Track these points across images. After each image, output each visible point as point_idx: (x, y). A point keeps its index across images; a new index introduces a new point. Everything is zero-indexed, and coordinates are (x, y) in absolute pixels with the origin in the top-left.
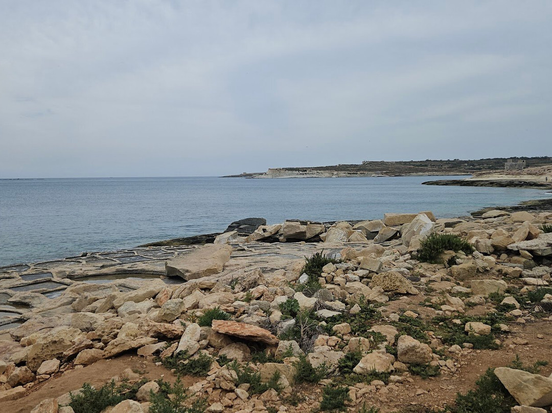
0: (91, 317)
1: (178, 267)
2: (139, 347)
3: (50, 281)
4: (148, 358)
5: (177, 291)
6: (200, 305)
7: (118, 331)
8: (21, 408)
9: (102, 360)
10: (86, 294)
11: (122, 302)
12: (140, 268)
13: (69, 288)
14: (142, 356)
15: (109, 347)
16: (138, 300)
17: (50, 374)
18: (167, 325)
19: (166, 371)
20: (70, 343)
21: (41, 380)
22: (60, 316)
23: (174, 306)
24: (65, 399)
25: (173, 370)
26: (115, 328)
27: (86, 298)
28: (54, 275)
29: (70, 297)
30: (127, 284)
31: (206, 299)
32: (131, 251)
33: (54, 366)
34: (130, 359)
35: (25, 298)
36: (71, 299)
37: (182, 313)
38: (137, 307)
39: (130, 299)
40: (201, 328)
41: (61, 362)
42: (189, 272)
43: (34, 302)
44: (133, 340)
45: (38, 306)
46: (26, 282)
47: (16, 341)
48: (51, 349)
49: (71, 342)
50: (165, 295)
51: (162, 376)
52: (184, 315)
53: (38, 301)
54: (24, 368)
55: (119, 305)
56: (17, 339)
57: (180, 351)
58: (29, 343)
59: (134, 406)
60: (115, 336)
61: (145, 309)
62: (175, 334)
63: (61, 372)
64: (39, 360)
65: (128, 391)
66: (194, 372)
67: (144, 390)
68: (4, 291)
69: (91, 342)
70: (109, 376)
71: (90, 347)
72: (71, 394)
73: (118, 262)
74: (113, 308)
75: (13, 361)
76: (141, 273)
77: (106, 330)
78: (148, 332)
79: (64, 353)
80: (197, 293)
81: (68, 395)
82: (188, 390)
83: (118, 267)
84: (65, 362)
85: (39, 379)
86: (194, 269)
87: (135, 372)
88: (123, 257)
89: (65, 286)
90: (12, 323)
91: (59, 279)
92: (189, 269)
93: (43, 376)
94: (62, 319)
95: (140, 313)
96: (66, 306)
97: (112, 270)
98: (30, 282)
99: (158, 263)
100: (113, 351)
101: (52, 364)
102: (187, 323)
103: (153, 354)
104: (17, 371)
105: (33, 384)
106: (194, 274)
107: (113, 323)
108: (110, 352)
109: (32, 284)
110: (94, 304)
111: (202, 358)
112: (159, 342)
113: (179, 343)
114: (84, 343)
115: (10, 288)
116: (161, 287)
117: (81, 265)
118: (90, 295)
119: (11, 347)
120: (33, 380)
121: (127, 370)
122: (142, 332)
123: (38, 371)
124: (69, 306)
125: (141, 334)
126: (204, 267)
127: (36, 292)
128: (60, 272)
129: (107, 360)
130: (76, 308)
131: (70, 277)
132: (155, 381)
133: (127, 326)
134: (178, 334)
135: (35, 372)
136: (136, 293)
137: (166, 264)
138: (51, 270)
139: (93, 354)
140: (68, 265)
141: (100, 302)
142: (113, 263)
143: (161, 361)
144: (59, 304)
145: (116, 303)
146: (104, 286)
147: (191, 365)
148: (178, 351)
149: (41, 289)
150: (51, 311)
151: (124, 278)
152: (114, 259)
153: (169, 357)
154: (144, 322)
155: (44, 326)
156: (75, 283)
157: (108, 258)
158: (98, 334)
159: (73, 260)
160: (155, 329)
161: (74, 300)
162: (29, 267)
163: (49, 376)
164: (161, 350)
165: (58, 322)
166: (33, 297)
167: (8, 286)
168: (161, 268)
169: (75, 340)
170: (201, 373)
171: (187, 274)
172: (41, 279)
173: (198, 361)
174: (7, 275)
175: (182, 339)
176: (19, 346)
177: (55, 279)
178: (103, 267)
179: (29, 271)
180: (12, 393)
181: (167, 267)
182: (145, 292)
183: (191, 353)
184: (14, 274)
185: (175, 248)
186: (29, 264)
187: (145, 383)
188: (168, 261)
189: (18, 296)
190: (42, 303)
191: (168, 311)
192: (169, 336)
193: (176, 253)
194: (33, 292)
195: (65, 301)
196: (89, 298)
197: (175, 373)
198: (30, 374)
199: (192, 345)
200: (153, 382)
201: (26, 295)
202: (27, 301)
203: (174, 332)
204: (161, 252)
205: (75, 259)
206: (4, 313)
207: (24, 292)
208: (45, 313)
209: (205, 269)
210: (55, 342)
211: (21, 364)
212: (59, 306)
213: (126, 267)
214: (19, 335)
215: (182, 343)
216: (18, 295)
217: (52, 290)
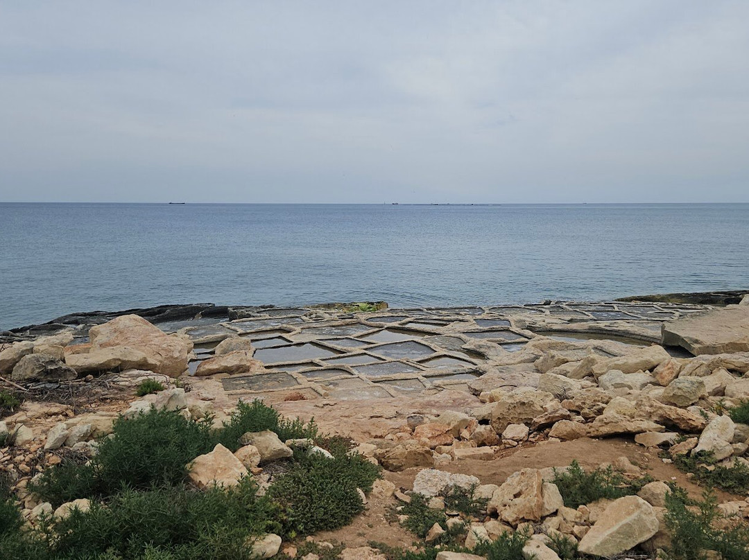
0: (565, 382)
1: (682, 334)
2: (639, 433)
3: (507, 330)
4: (651, 449)
5: (689, 366)
6: (728, 391)
7: (604, 405)
8: (494, 472)
9: (587, 439)
10: (553, 352)
11: (605, 369)
12: (622, 329)
13: (531, 342)
14: (641, 445)
15: (596, 423)
16: (628, 370)
17: (518, 441)
18: (680, 411)
19: (679, 473)
20: (540, 409)
21: (507, 446)
22: (524, 374)
23: (689, 386)
24: (547, 473)
25: (689, 475)
26: (599, 401)
27: (553, 357)
28: (512, 323)
29: (532, 353)
30: (606, 348)
31: (737, 385)
32: (609, 305)
33: (522, 432)
34: (625, 446)
35: (480, 347)
36: (533, 356)
37: (700, 398)
38: (626, 380)
39: (617, 367)
40: (735, 425)
41: (530, 430)
42: (699, 343)
43: (490, 353)
44: (629, 421)
45: (495, 358)
46: (482, 328)
47: (474, 394)
48: (519, 411)
49: (542, 407)
50: (669, 369)
51: (673, 478)
52: (703, 402)
53: (495, 353)
54: (489, 427)
55: (599, 372)
56: (476, 393)
57: (702, 451)
58: (492, 400)
59: (644, 507)
60: (600, 412)
61: (638, 385)
62: (691, 424)
63: (530, 441)
64: (504, 421)
65: (625, 485)
66: (724, 484)
67: (649, 490)
68: (458, 335)
69: (569, 413)
70: (596, 460)
71: (567, 418)
72: (555, 470)
73: (592, 317)
74: (591, 375)
75: (474, 416)
76: (623, 336)
77: (588, 402)
78: (650, 415)
79: (534, 419)
80: (723, 373)
81: (551, 471)
82: (717, 507)
83: (592, 324)
84: (535, 430)
85: (505, 443)
86: (708, 340)
87: (634, 463)
88: (598, 311)
89: (526, 340)
90: (467, 373)
91: (518, 329)
92: (700, 338)
93: (510, 441)
94: (526, 378)
95: (630, 388)
96: (528, 364)
97: (585, 325)
98: (486, 328)
99: (649, 325)
100: (601, 429)
101: (519, 430)
102: (710, 414)
103: (658, 445)
104: (481, 429)
105: (498, 447)
106: (708, 347)
107: (596, 395)
108: (597, 430)
109: (487, 331)
110: (563, 367)
111: (739, 469)
112: (666, 431)
113: (698, 438)
114: (560, 412)
115: (464, 333)
116: (661, 357)
117: (543, 315)
118: (559, 355)
119: (470, 400)
120: (499, 443)
121: (621, 458)
122: (641, 413)
123: (504, 434)
124: (531, 365)
125: (640, 416)
126: (725, 338)
127: (492, 341)
128: (520, 321)
129: (593, 440)
130: (539, 368)
131: (530, 328)
132: (664, 482)
133: (617, 402)
134: (697, 426)
135: (500, 435)
136: (625, 361)
137: (663, 327)
138: (509, 318)
139: (574, 428)
140: (527, 313)
141: (571, 366)
142: (585, 317)
143: (671, 458)
144: (519, 359)
145: (596, 369)
146: (574, 346)
147: (720, 474)
148: (698, 449)
149: (498, 339)
150: (509, 366)
151: (601, 339)
152: (586, 313)
153: (683, 455)
154: (644, 400)
155: (506, 383)
156: (538, 337)
157: (578, 310)
158: (577, 404)
159: (534, 307)
160: (660, 412)
161: (537, 357)
162: (484, 311)
163: (516, 443)
164: (671, 442)
165: (522, 381)
166: (489, 347)
167: (462, 330)
168: (654, 331)
169: (546, 406)
170: (736, 490)
171: (696, 346)
172: (497, 327)
173: (731, 470)
174: (460, 318)
175: (704, 435)
176: (478, 401)
177: (514, 329)
178: (571, 321)
179: (484, 316)
180: (479, 453)
181: (663, 331)
182: (638, 361)
183: (719, 457)
184: (467, 317)
185: (675, 306)
186: (483, 308)
187: (650, 482)
188: (666, 324)
189: (472, 343)
190: (498, 356)
191: (680, 391)
192: (682, 426)
193: (677, 314)
194: (489, 341)
195: (526, 357)
196: (556, 358)
197: (692, 478)
198: (494, 436)
199: (721, 446)
200: (662, 483)
201: (481, 343)
202: (482, 350)
203: (691, 422)
204: (653, 310)
205: (537, 308)
206: (457, 360)
207: (479, 340)
208: (502, 368)
209: (727, 342)
210: (523, 404)
211: (484, 422)
212: (520, 362)
213: (602, 325)
214: (477, 389)
215: (705, 440)
216: (472, 341)
217: (510, 341)
